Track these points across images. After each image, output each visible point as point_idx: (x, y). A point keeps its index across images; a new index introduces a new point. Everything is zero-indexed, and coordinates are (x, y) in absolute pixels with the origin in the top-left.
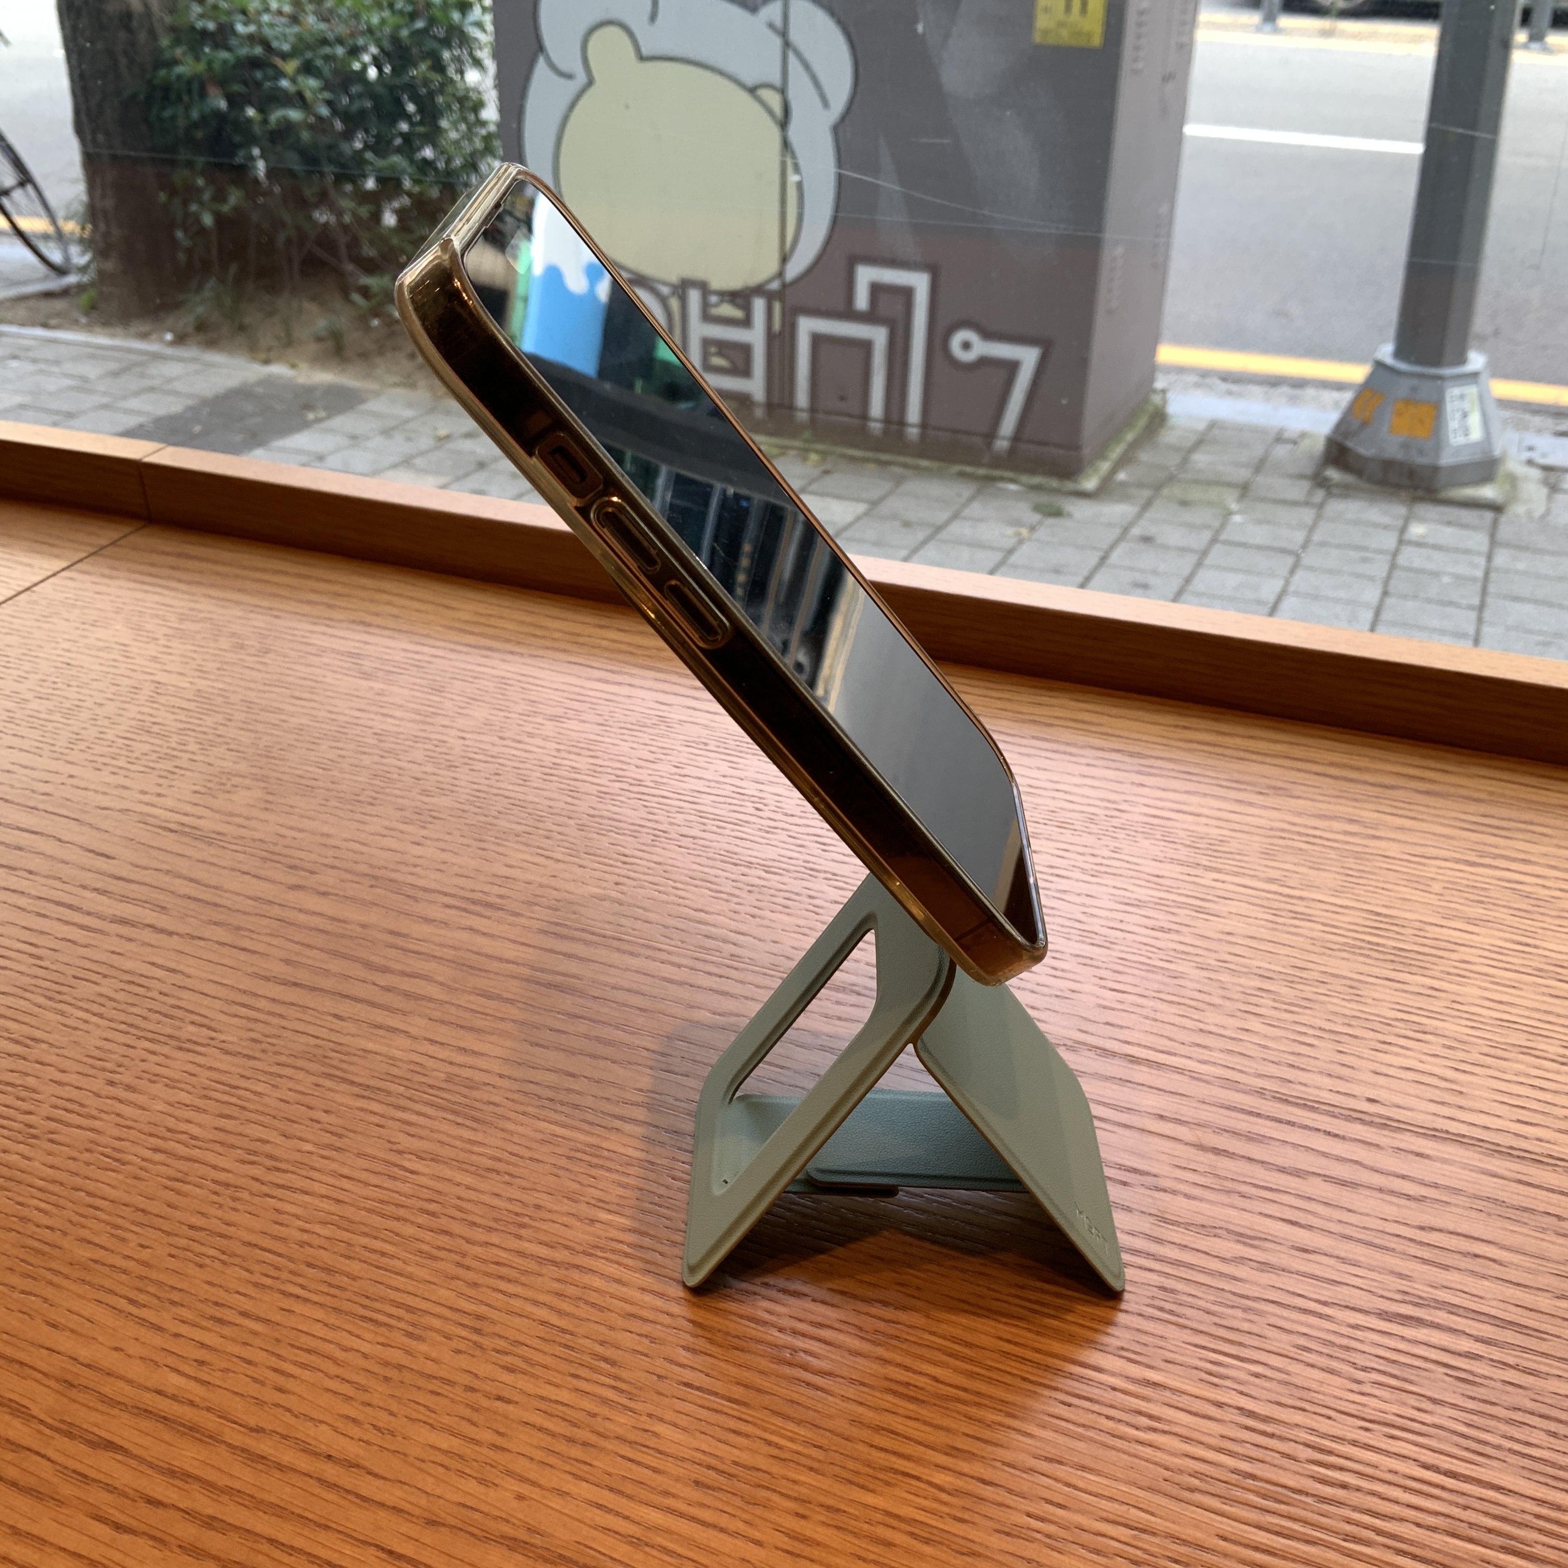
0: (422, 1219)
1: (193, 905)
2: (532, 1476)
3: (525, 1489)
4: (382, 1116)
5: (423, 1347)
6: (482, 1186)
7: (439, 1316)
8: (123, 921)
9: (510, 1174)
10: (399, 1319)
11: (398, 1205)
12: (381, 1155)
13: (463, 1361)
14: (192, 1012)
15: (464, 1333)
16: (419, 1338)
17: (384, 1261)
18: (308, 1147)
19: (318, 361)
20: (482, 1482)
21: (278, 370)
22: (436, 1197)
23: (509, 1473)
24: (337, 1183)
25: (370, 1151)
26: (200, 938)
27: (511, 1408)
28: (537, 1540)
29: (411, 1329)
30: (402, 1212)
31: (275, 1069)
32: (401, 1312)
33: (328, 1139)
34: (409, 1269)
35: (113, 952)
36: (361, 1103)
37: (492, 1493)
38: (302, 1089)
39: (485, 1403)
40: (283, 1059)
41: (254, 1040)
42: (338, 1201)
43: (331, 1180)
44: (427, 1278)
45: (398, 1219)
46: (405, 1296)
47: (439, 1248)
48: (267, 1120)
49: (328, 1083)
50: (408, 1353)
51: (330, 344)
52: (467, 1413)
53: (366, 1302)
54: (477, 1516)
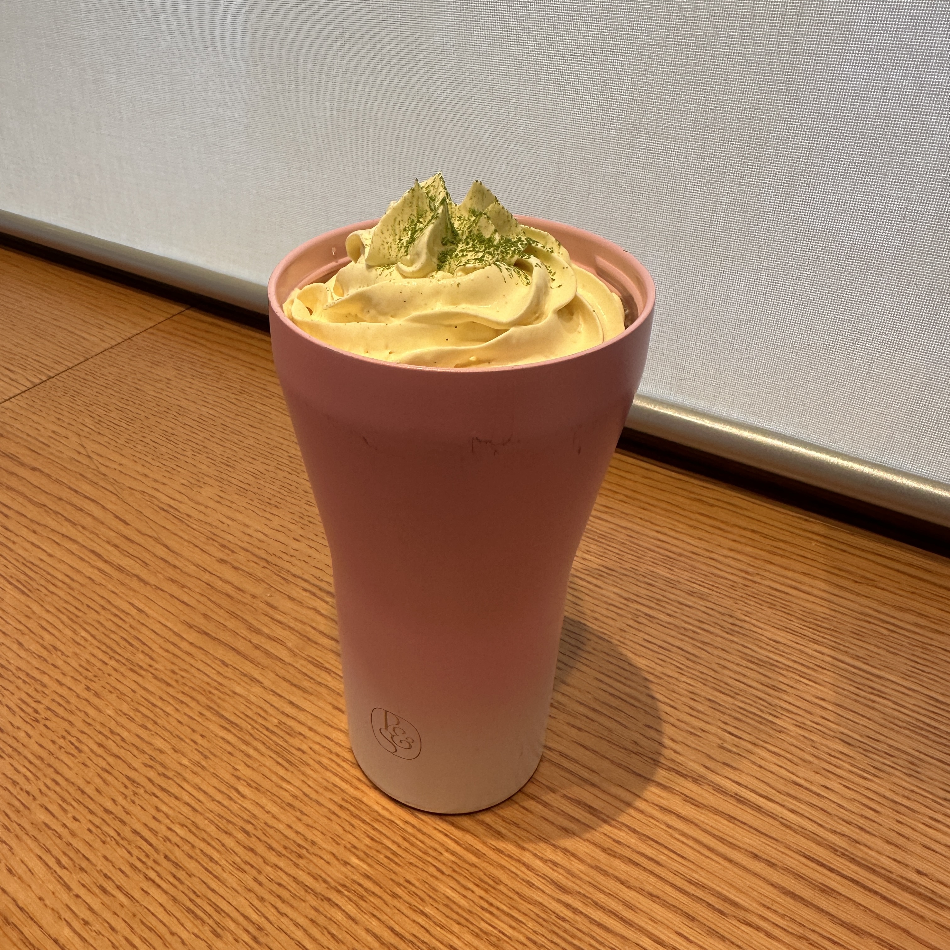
0: (240, 836)
4: (234, 746)
6: (282, 817)
9: (301, 812)
11: (229, 821)
49: (208, 714)
53: (193, 897)
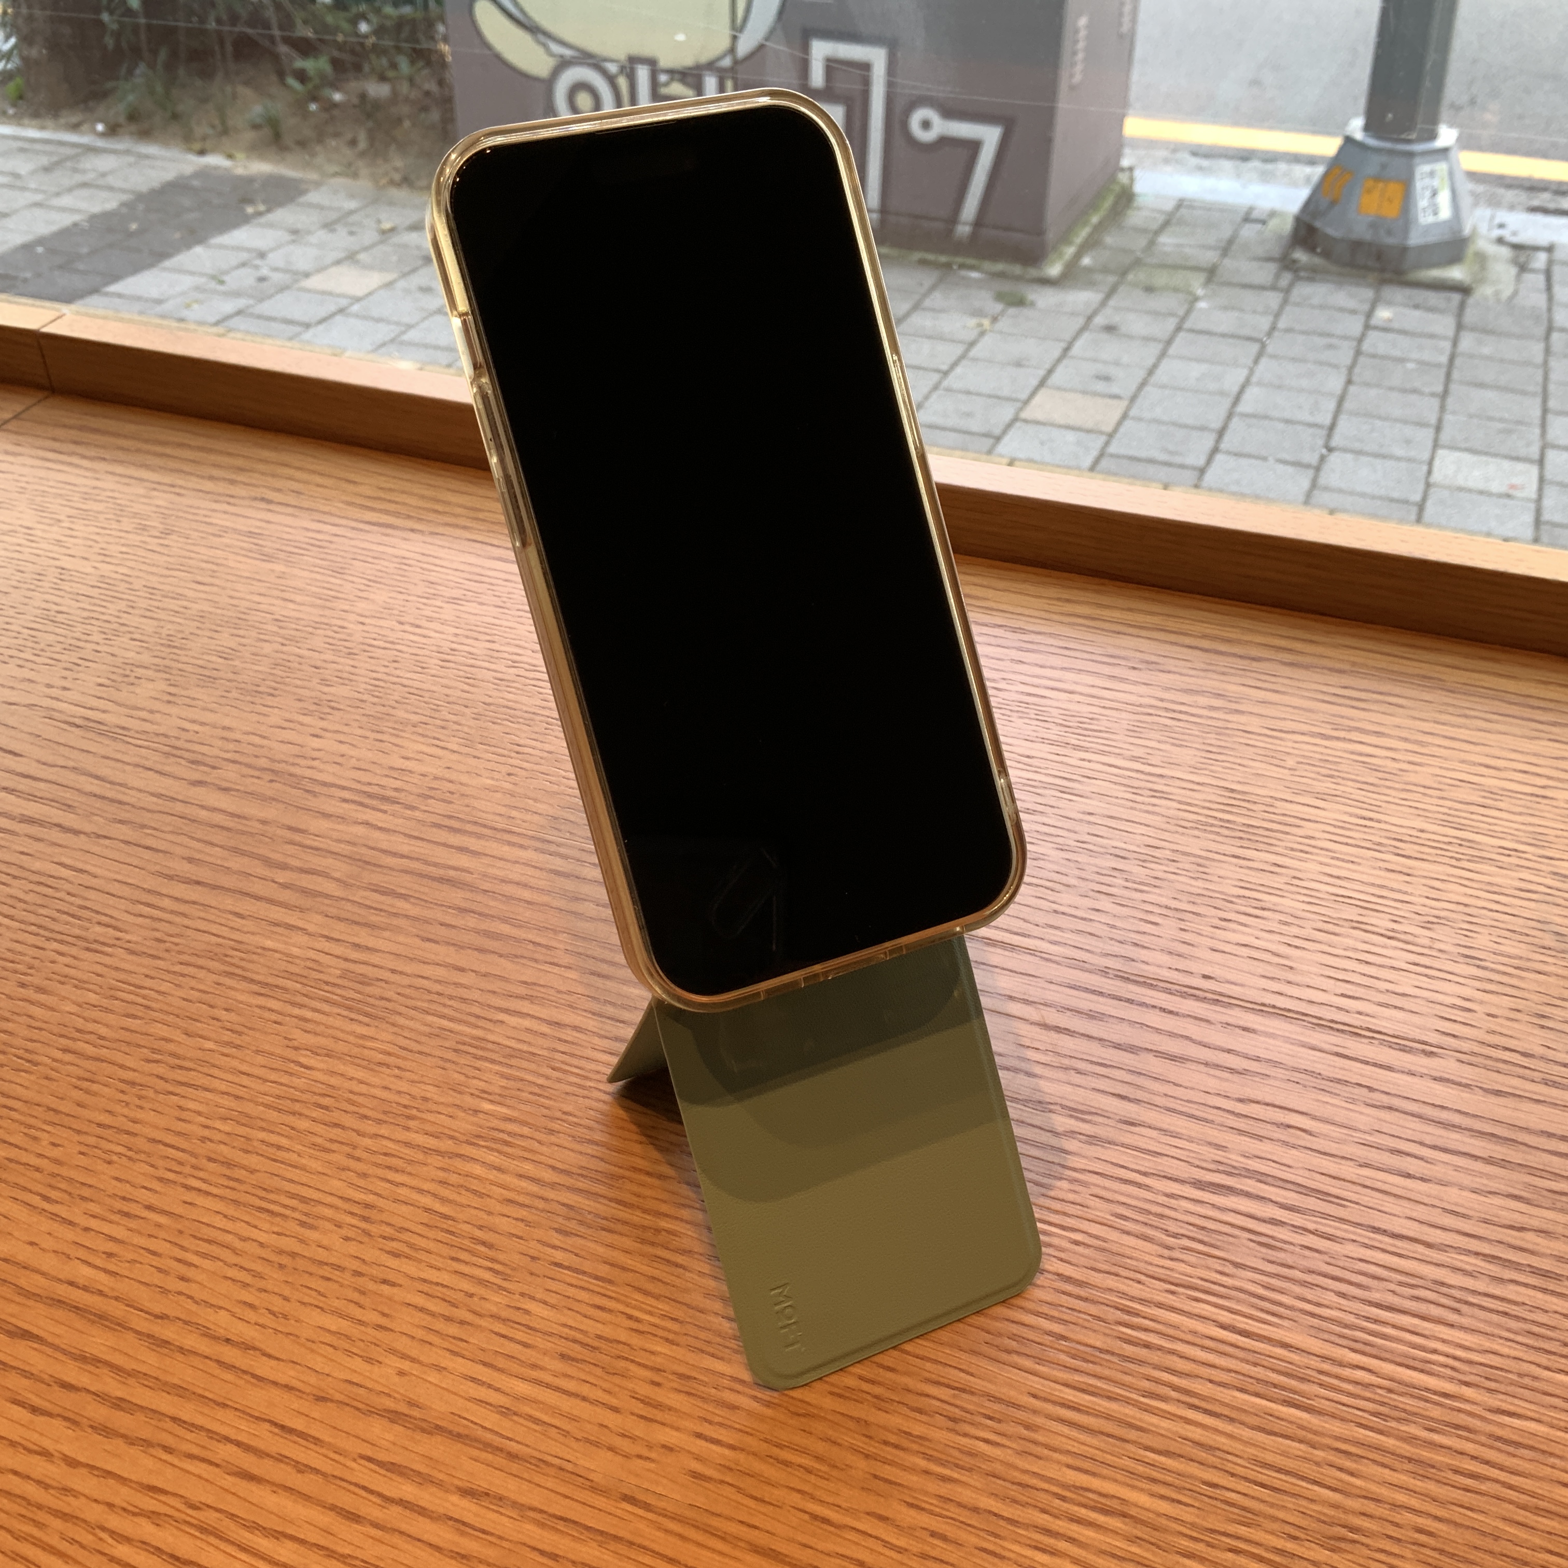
1: (98, 804)
2: (414, 1353)
3: (406, 1365)
5: (313, 1235)
7: (331, 1206)
8: (31, 821)
10: (294, 1209)
12: (278, 1051)
13: (353, 1248)
14: (98, 912)
15: (354, 1221)
16: (312, 1227)
17: (281, 1155)
18: (210, 1045)
19: (256, 150)
20: (369, 1360)
21: (215, 160)
22: (330, 1091)
23: (393, 1351)
24: (236, 1080)
25: (267, 1047)
26: (106, 837)
27: (395, 1290)
28: (415, 1413)
29: (304, 1218)
30: (297, 1107)
31: (178, 968)
32: (293, 1203)
33: (227, 1036)
34: (304, 1161)
35: (22, 853)
36: (261, 1001)
37: (376, 1368)
38: (202, 987)
39: (371, 1286)
40: (185, 958)
41: (158, 940)
42: (237, 1097)
43: (230, 1077)
44: (320, 1169)
45: (294, 1113)
46: (299, 1187)
47: (331, 1140)
48: (171, 1019)
50: (302, 1241)
51: (267, 132)
52: (356, 1296)
54: (362, 1391)
